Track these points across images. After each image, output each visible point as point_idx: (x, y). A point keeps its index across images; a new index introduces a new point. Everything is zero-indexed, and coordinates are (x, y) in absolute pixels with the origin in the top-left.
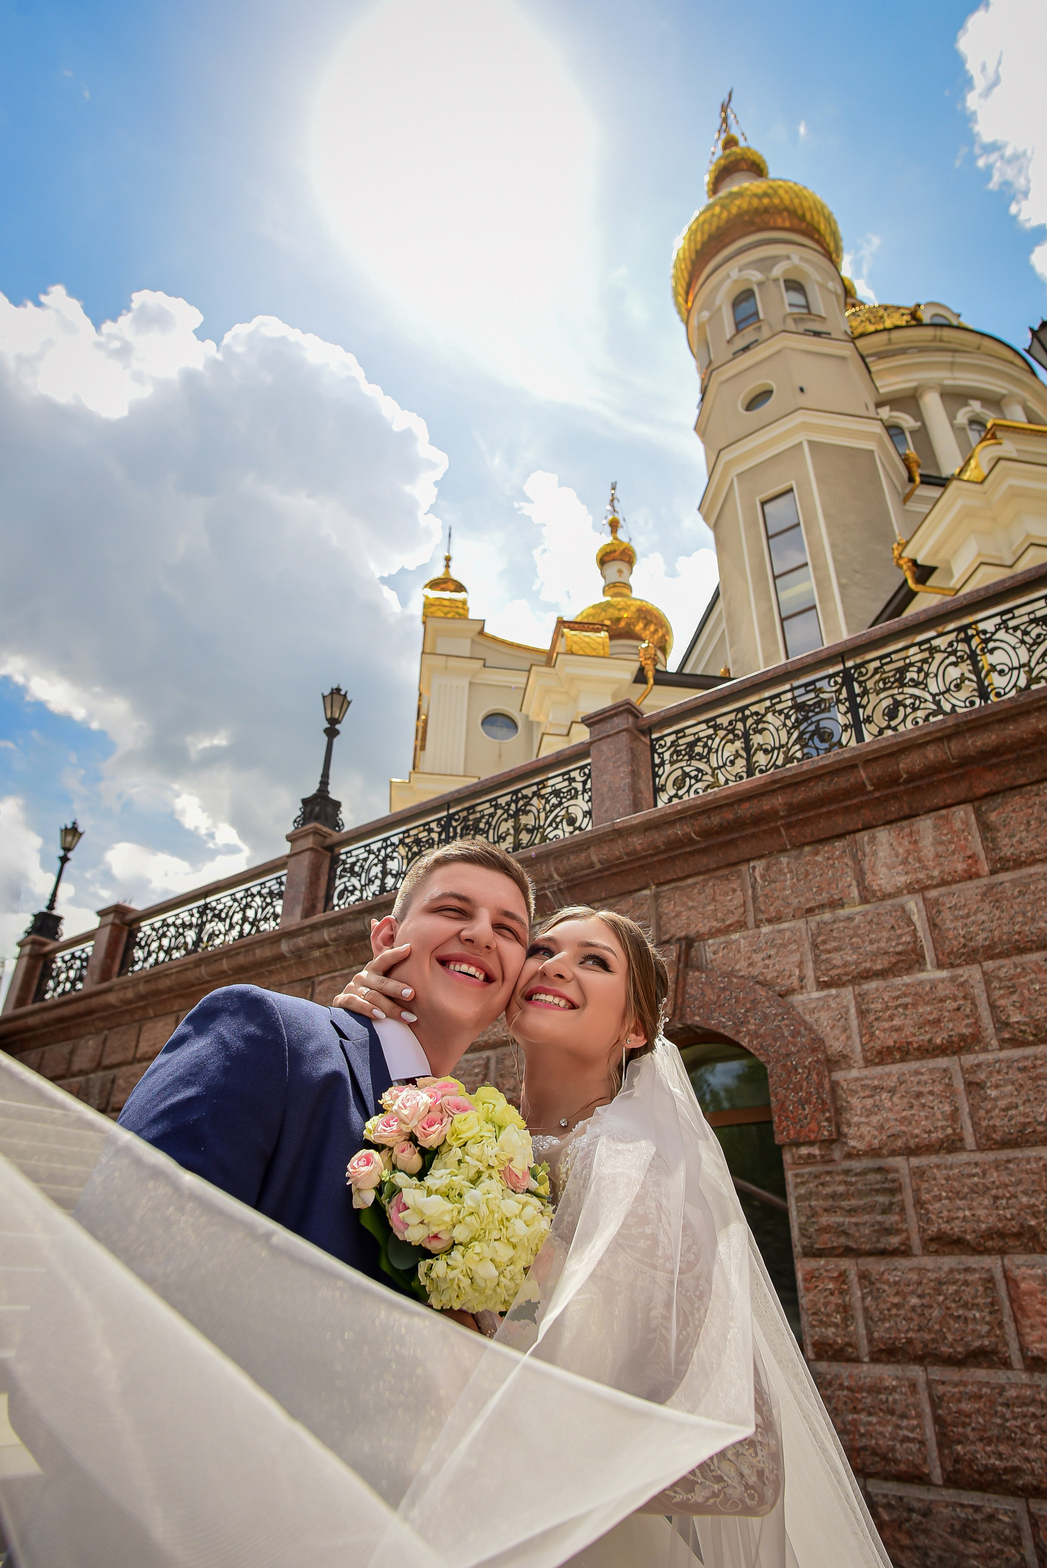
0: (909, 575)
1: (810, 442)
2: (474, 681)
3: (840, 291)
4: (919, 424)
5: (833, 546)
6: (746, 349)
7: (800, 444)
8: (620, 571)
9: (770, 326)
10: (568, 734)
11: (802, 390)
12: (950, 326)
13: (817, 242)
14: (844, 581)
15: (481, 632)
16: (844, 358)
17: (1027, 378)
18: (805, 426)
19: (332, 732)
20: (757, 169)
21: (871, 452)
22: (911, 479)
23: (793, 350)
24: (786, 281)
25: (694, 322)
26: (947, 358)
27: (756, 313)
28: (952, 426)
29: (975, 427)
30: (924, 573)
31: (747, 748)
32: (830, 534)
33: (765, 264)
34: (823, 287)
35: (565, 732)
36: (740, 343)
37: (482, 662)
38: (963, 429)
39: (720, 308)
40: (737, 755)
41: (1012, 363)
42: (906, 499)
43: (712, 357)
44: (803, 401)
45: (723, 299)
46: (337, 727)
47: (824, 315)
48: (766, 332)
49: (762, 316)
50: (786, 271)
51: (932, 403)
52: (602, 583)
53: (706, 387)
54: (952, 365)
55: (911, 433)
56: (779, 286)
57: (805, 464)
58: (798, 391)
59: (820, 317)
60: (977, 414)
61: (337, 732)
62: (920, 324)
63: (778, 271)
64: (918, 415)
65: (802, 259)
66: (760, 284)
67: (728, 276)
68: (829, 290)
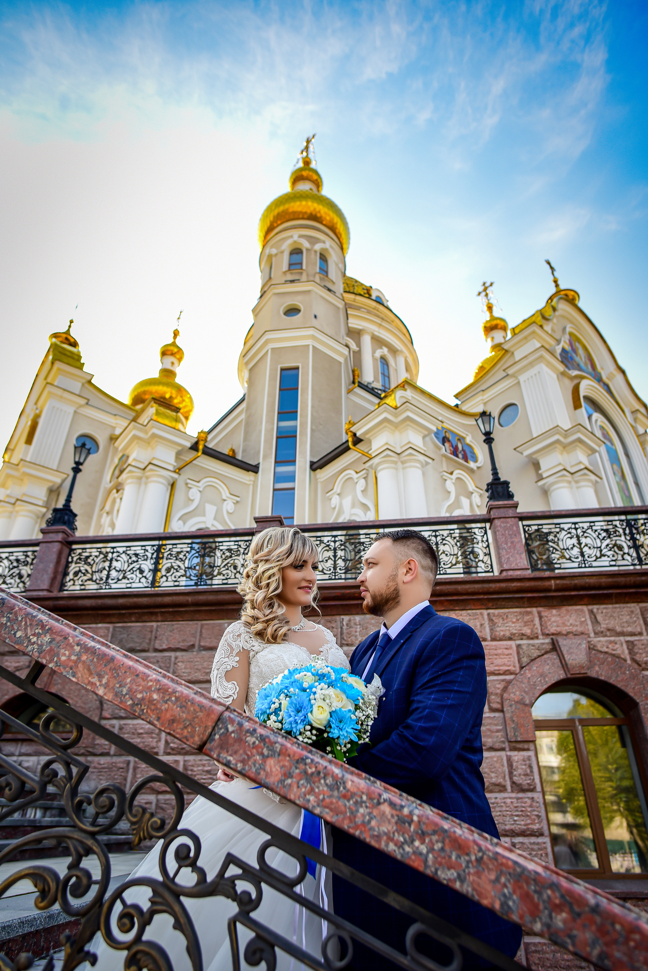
0: (350, 440)
1: (313, 347)
2: (79, 411)
3: (343, 271)
4: (358, 349)
5: (313, 407)
6: (292, 281)
7: (308, 346)
8: (173, 363)
9: (308, 275)
10: (144, 469)
11: (315, 317)
12: (383, 305)
13: (339, 239)
14: (314, 428)
15: (90, 382)
16: (338, 308)
17: (409, 345)
18: (313, 337)
19: (77, 470)
20: (318, 183)
21: (340, 363)
22: (354, 382)
23: (316, 293)
24: (321, 254)
25: (267, 251)
26: (378, 321)
27: (301, 264)
28: (373, 356)
29: (383, 361)
30: (357, 441)
31: (335, 556)
32: (313, 399)
33: (313, 240)
34: (337, 265)
35: (142, 466)
36: (289, 277)
37: (86, 401)
38: (377, 360)
39: (282, 252)
40: (329, 558)
41: (405, 335)
42: (349, 391)
43: (272, 276)
44: (315, 322)
45: (286, 247)
46: (81, 467)
47: (334, 280)
48: (304, 278)
49: (304, 267)
50: (322, 249)
51: (366, 340)
52: (160, 366)
53: (265, 292)
54: (380, 325)
55: (354, 352)
56: (316, 255)
57: (308, 358)
58: (313, 316)
59: (332, 281)
60: (385, 355)
61: (80, 470)
62: (369, 297)
63: (318, 247)
64: (359, 345)
65: (331, 247)
66: (307, 250)
67: (292, 237)
68: (339, 268)
